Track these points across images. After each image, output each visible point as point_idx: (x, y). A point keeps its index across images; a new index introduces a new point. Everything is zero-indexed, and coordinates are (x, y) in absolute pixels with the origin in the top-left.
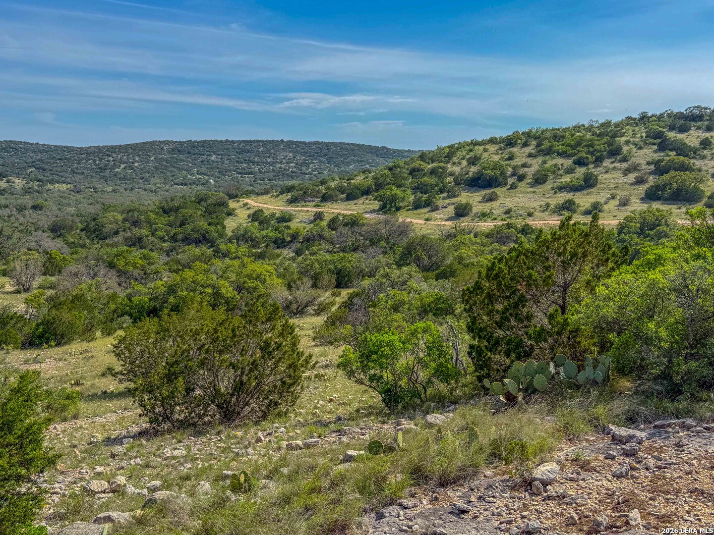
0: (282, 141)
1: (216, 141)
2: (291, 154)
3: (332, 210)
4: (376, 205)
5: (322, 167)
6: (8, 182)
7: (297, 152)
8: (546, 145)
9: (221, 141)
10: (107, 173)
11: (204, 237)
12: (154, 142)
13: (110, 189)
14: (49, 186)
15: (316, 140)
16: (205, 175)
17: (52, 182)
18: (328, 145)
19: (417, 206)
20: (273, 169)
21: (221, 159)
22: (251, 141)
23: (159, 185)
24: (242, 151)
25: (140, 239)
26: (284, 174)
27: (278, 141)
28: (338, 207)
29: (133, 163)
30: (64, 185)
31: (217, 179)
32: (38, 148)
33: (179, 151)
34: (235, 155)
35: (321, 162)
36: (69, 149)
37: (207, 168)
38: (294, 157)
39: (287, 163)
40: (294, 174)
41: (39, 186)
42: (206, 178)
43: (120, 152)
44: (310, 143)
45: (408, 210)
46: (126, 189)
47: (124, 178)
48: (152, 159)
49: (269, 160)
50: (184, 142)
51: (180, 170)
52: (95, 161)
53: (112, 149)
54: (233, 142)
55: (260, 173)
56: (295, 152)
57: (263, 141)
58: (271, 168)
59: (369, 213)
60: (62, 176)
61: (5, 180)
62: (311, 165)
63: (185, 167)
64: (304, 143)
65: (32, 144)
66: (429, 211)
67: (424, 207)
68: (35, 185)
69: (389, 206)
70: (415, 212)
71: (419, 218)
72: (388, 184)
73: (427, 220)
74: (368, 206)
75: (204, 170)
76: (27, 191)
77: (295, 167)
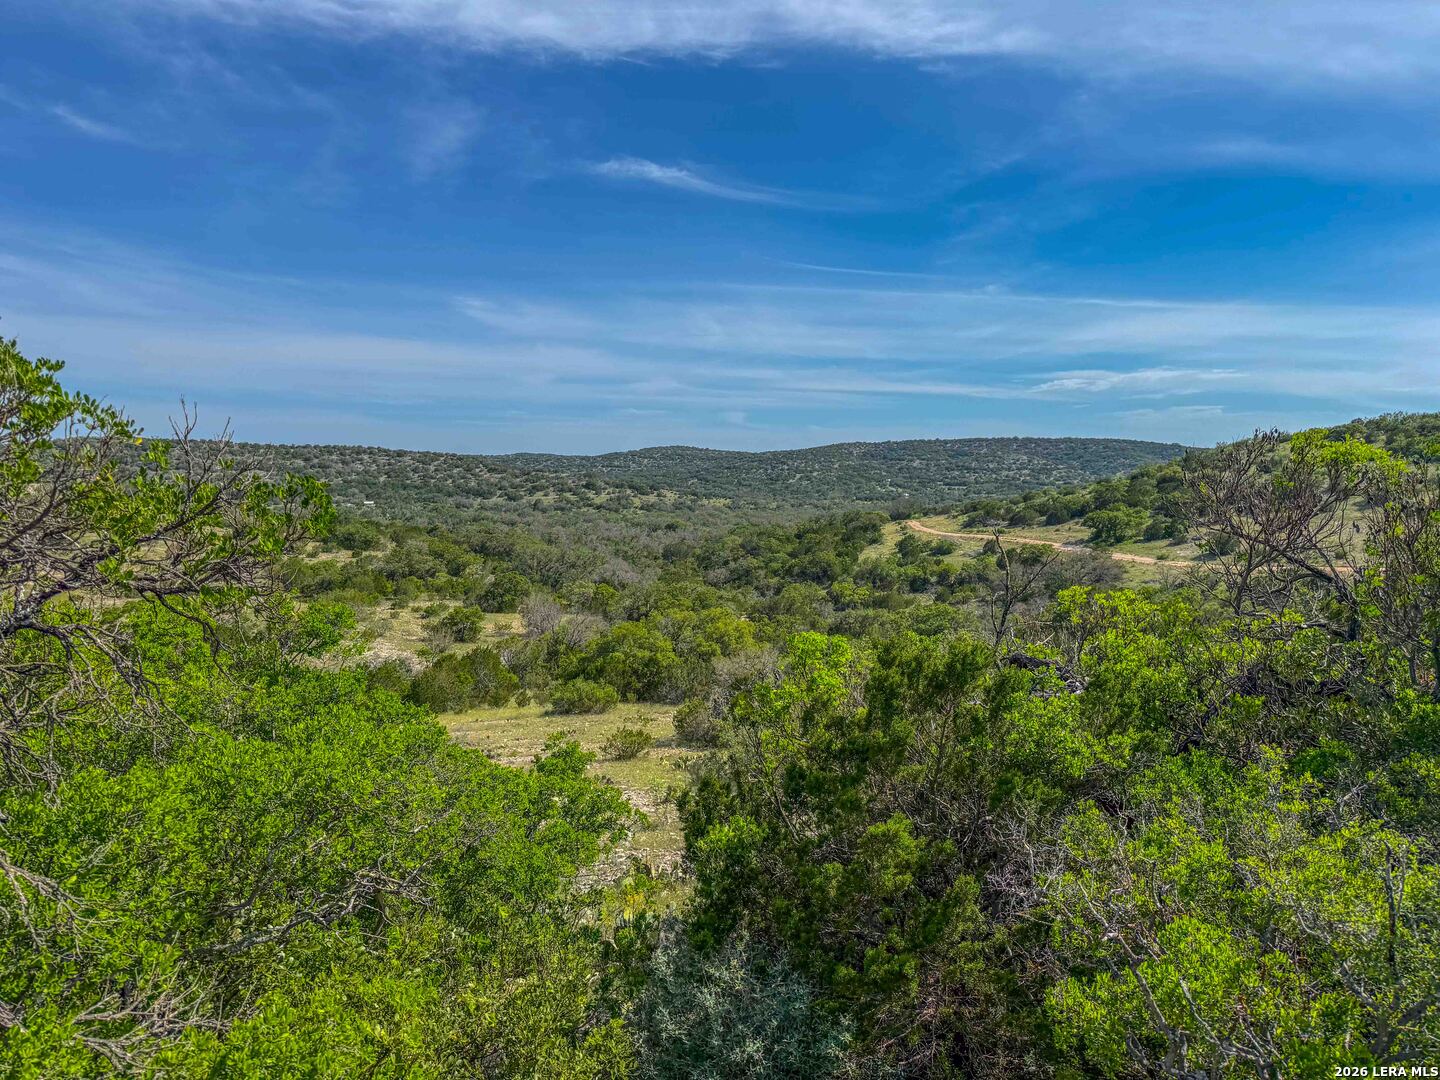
0: (1016, 439)
1: (923, 441)
2: (1025, 457)
3: (1019, 539)
4: (1086, 533)
5: (1071, 474)
6: (659, 495)
7: (1036, 454)
8: (1401, 440)
9: (930, 442)
10: (778, 486)
11: (825, 572)
12: (843, 444)
13: (774, 505)
14: (705, 501)
15: (1067, 436)
16: (900, 486)
17: (708, 496)
18: (1084, 443)
19: (1151, 535)
20: (996, 478)
21: (927, 465)
22: (970, 440)
23: (837, 501)
24: (959, 454)
25: (748, 572)
26: (1011, 485)
27: (1009, 439)
28: (1028, 534)
29: (811, 472)
30: (722, 500)
31: (914, 493)
32: (706, 455)
33: (872, 456)
34: (946, 460)
35: (1071, 467)
36: (741, 456)
37: (904, 477)
38: (1029, 461)
39: (1018, 469)
40: (1026, 485)
41: (692, 501)
42: (900, 490)
43: (797, 458)
44: (1057, 441)
45: (1136, 542)
46: (793, 506)
47: (797, 492)
48: (836, 466)
49: (991, 466)
50: (880, 444)
51: (869, 480)
52: (767, 470)
53: (789, 455)
54: (946, 442)
55: (977, 483)
56: (1032, 454)
57: (987, 440)
58: (994, 476)
59: (1072, 544)
60: (725, 489)
61: (656, 493)
62: (1054, 473)
63: (876, 476)
64: (1049, 441)
65: (702, 450)
66: (1170, 545)
67: (1164, 537)
68: (688, 500)
69: (1107, 535)
70: (1147, 545)
71: (1148, 555)
72: (1117, 501)
73: (1161, 558)
74: (1074, 534)
75: (900, 480)
76: (677, 506)
77: (1029, 475)
